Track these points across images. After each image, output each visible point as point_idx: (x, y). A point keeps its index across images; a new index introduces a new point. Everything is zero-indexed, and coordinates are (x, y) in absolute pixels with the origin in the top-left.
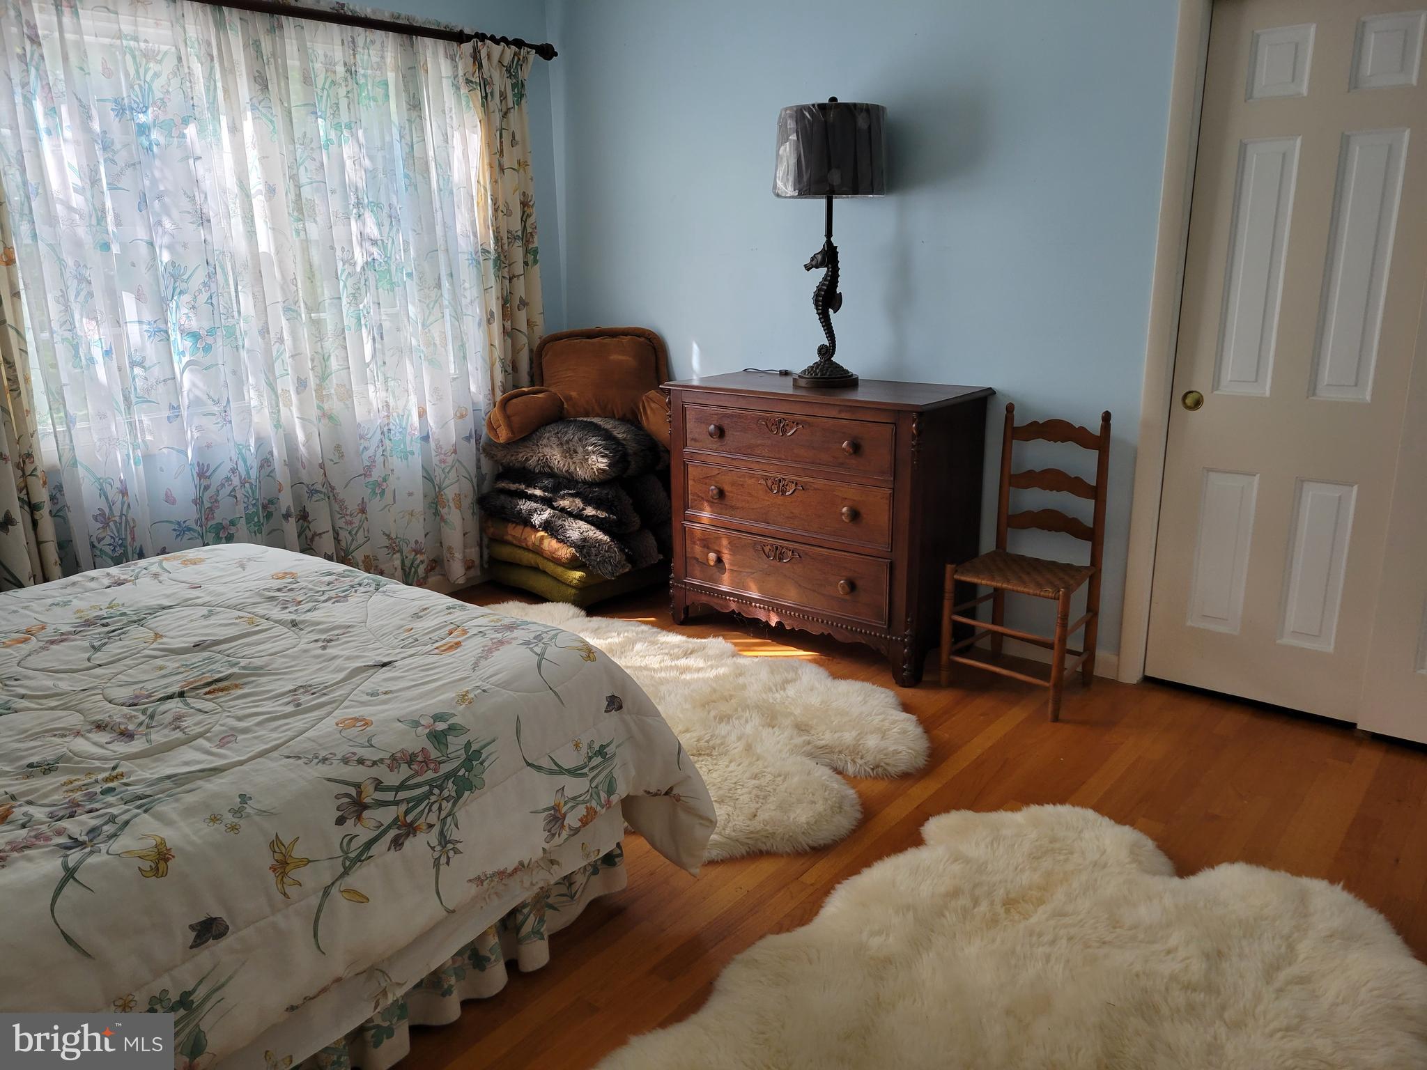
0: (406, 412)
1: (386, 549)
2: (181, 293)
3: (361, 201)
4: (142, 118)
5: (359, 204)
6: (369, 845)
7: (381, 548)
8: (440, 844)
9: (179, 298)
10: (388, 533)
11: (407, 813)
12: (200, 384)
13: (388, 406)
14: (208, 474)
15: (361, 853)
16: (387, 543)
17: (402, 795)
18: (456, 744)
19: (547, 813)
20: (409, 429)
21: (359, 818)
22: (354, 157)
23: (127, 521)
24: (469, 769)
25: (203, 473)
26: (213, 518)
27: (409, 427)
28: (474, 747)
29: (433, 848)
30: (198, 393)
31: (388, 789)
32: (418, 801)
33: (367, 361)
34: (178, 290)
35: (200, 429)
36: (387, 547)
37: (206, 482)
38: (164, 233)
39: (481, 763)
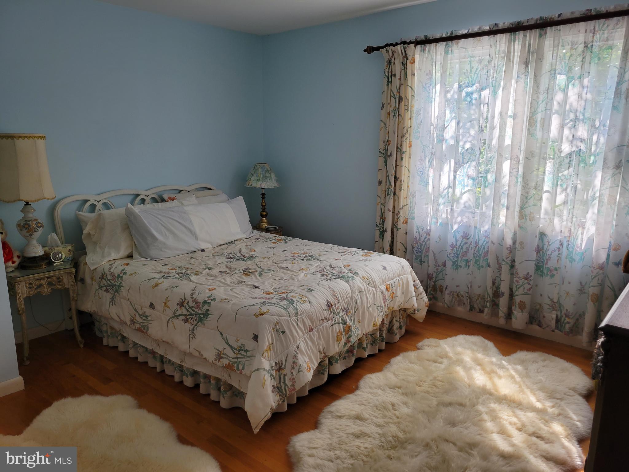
0: (576, 237)
1: (549, 306)
2: (473, 161)
3: (578, 118)
4: (469, 89)
5: (576, 119)
6: (179, 315)
7: (545, 304)
8: (192, 330)
9: (471, 163)
10: (551, 298)
11: (189, 315)
12: (472, 200)
13: (570, 231)
14: (468, 238)
15: (177, 316)
16: (550, 303)
17: (189, 310)
18: (206, 307)
19: (218, 351)
20: (575, 247)
21: (181, 307)
22: (579, 94)
23: (426, 244)
24: (204, 317)
25: (466, 236)
26: (466, 256)
27: (576, 246)
28: (209, 313)
29: (190, 330)
30: (471, 204)
31: (189, 306)
32: (192, 314)
33: (557, 204)
34: (471, 160)
35: (468, 218)
36: (549, 305)
37: (466, 241)
38: (470, 136)
39: (207, 318)
